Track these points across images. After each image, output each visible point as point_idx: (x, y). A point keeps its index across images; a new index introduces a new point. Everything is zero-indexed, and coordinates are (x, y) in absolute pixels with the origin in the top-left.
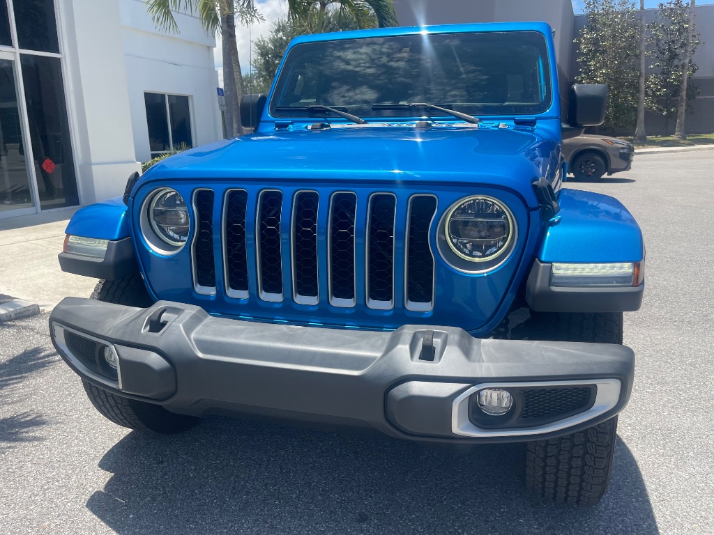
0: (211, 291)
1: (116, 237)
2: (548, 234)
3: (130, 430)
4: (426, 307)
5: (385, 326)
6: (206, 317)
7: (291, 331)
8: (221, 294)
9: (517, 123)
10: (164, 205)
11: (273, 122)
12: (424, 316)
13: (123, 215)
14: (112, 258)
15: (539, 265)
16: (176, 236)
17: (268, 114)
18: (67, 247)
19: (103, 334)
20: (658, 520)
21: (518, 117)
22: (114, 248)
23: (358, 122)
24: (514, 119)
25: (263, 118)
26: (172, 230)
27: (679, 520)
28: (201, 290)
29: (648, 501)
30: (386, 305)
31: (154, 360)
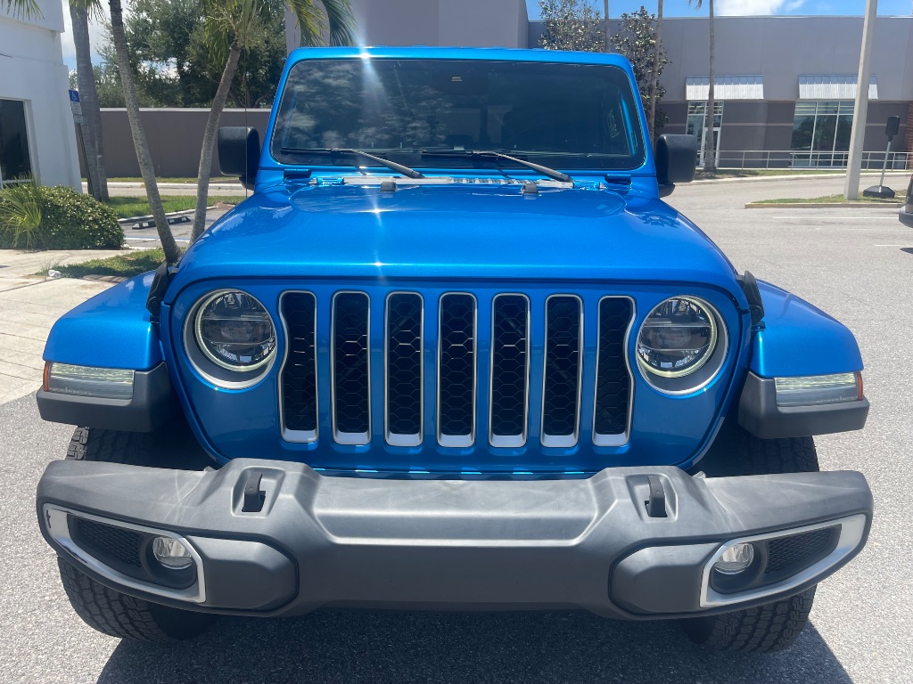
0: (310, 437)
1: (146, 364)
2: (761, 340)
3: (120, 640)
4: (619, 440)
5: (567, 469)
6: (317, 478)
7: (455, 489)
8: (326, 439)
9: (610, 180)
10: (216, 313)
11: (282, 169)
12: (618, 452)
13: (149, 330)
14: (143, 398)
15: (758, 382)
16: (233, 357)
17: (268, 159)
18: (49, 383)
19: (163, 521)
20: (836, 654)
21: (611, 174)
22: (145, 383)
23: (411, 176)
24: (606, 176)
25: (264, 164)
26: (226, 348)
27: (856, 649)
28: (291, 435)
29: (816, 632)
30: (567, 441)
31: (251, 551)
